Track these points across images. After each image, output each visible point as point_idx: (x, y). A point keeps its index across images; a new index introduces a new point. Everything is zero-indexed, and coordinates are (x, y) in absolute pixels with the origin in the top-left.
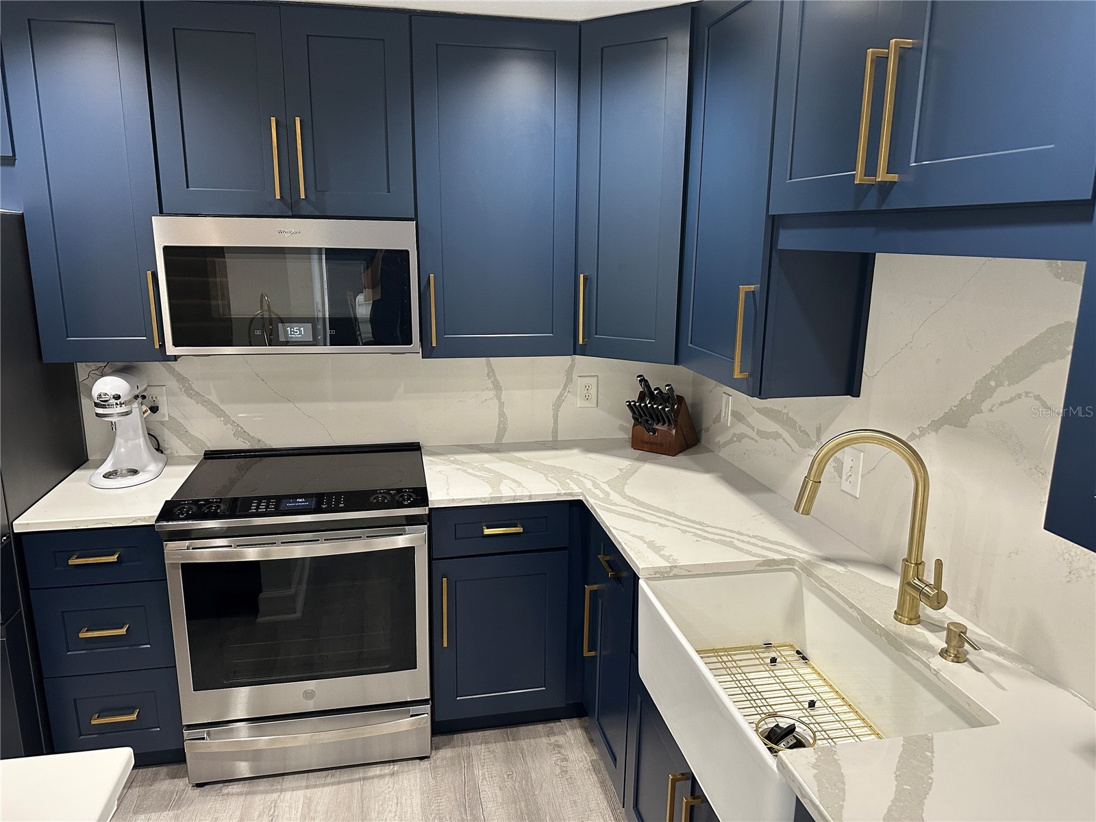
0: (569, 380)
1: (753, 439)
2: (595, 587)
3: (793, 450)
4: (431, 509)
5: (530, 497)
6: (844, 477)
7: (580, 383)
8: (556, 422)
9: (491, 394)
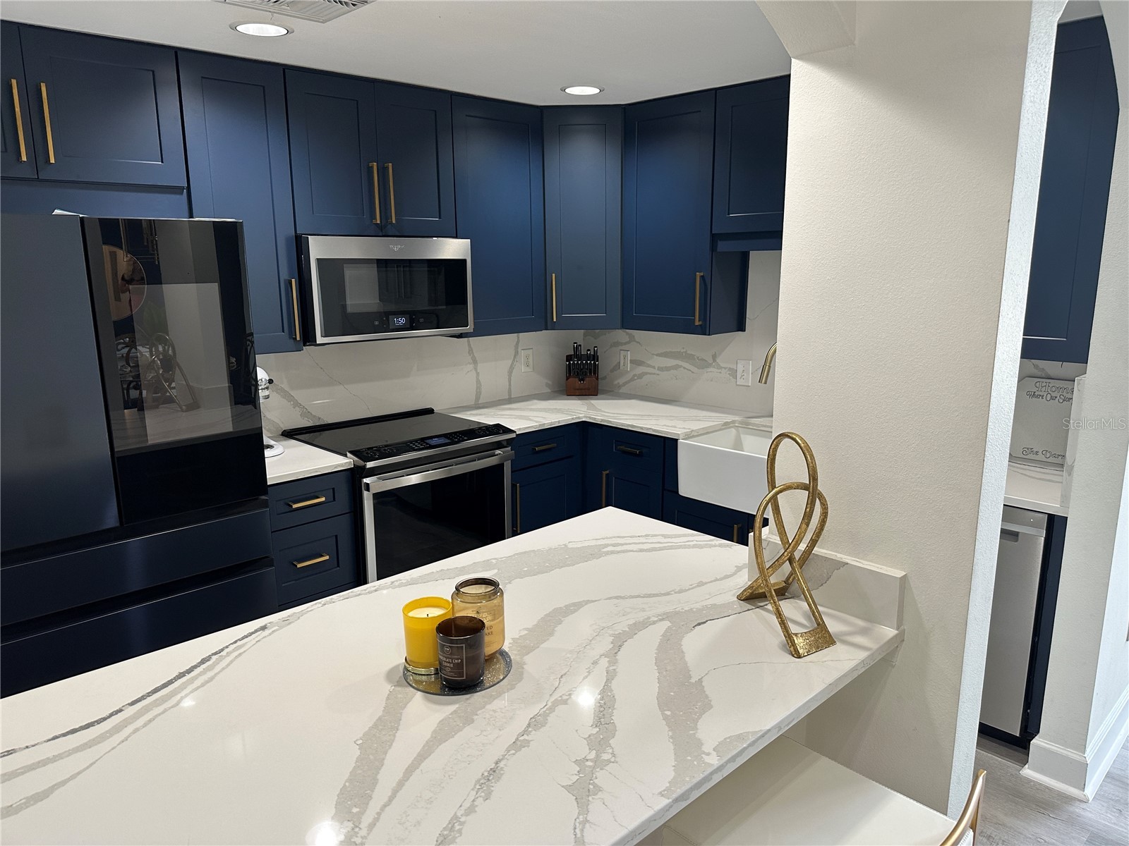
0: (517, 353)
1: (654, 374)
2: (607, 472)
3: (693, 372)
4: (517, 435)
5: (559, 422)
6: (739, 376)
7: (523, 354)
8: (510, 385)
9: (471, 366)
